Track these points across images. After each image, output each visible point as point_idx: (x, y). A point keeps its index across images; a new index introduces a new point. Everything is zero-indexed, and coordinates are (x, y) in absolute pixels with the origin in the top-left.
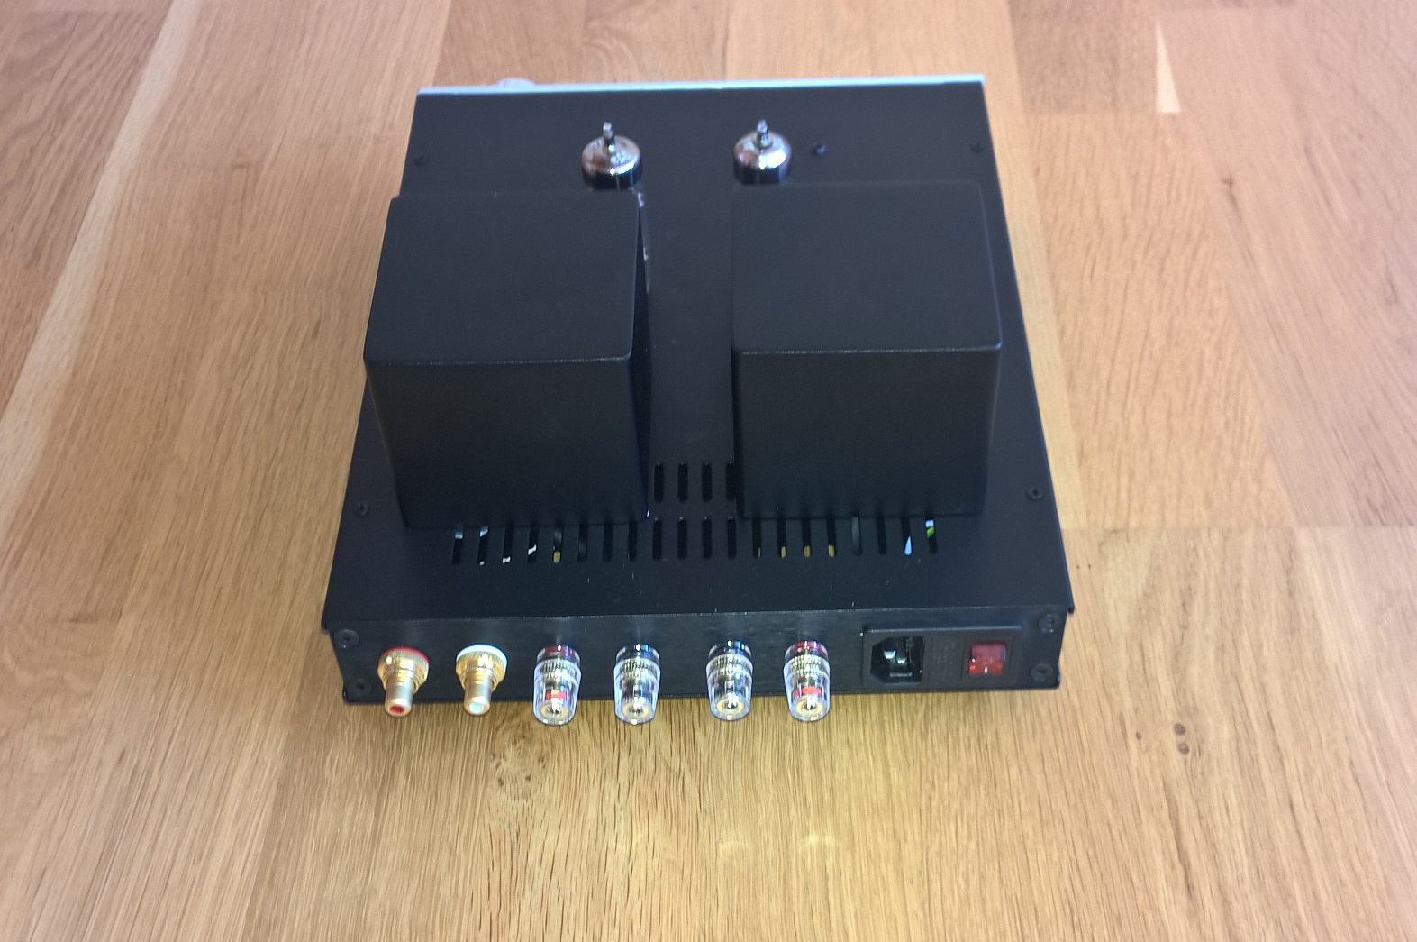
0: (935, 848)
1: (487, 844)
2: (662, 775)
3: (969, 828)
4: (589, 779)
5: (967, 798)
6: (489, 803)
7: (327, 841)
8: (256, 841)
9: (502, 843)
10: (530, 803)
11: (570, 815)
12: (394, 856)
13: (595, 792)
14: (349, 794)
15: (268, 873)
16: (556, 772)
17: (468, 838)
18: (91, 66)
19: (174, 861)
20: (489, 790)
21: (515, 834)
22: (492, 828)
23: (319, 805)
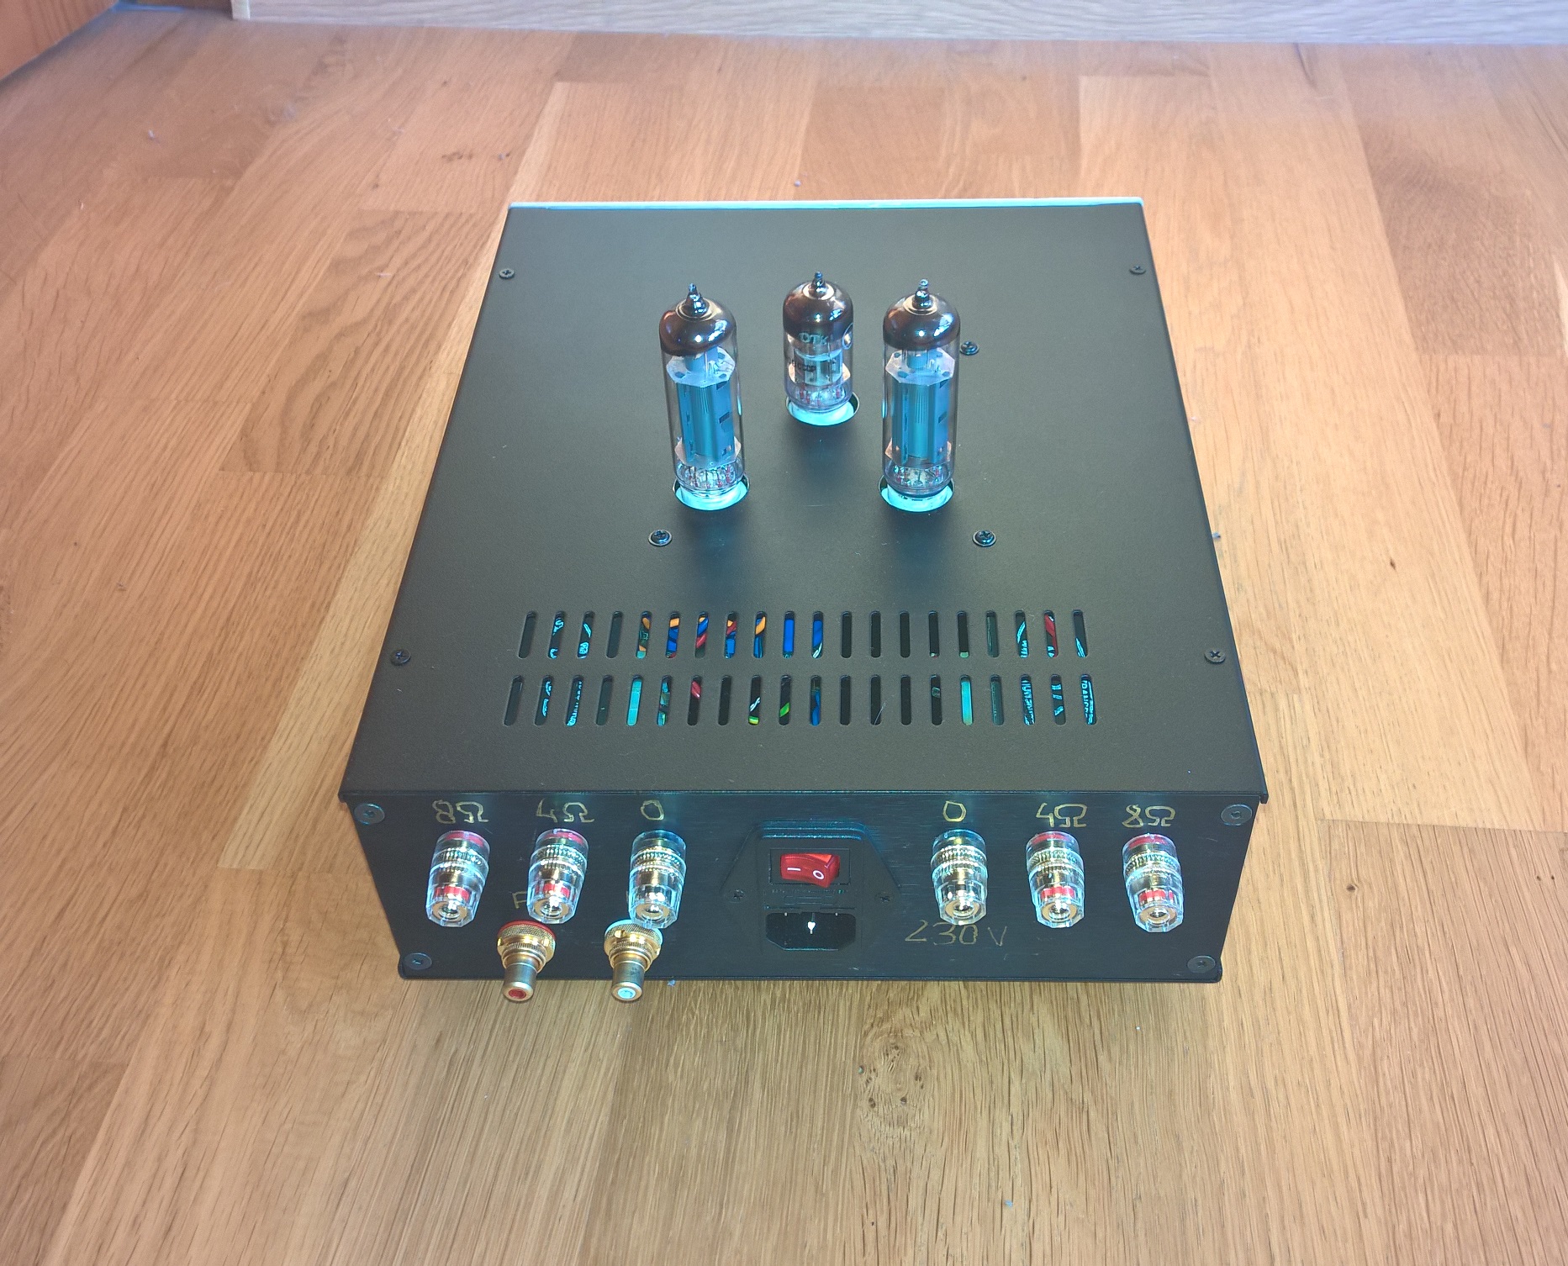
0: (1402, 1227)
1: (858, 1183)
2: (1062, 1108)
3: (1442, 1202)
4: (976, 1107)
5: (1435, 1162)
6: (859, 1129)
7: (673, 1163)
8: (590, 1158)
9: (877, 1183)
10: (907, 1132)
11: (955, 1151)
12: (751, 1190)
13: (983, 1122)
14: (697, 1106)
15: (605, 1200)
16: (936, 1093)
17: (835, 1172)
18: (419, 266)
19: (496, 1176)
20: (858, 1112)
21: (892, 1170)
22: (865, 1162)
23: (663, 1116)
